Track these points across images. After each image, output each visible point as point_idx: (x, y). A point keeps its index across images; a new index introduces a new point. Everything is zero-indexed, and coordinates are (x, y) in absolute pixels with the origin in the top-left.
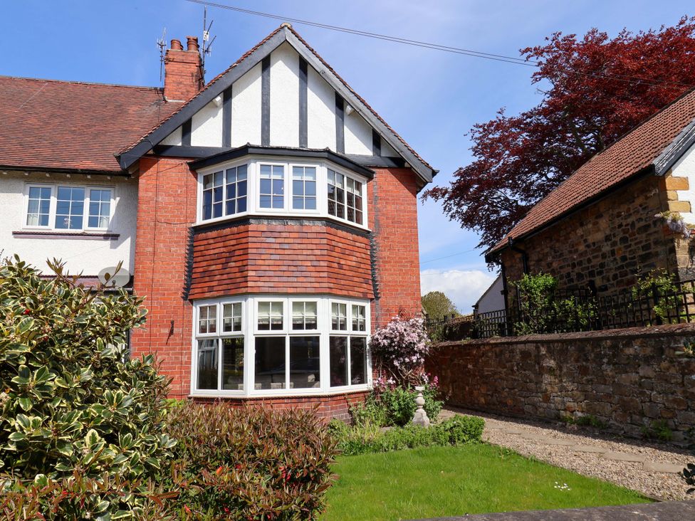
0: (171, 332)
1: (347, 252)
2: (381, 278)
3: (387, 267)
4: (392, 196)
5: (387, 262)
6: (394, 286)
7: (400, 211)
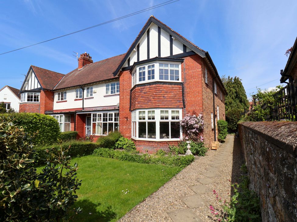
0: (127, 120)
1: (168, 92)
2: (186, 99)
3: (188, 95)
4: (191, 67)
5: (188, 93)
6: (191, 102)
7: (194, 72)
